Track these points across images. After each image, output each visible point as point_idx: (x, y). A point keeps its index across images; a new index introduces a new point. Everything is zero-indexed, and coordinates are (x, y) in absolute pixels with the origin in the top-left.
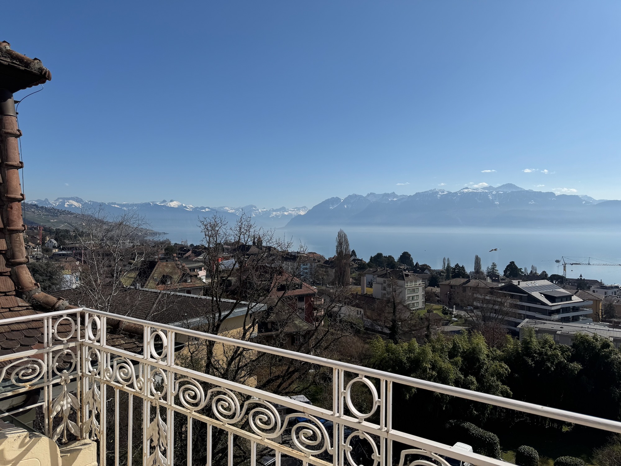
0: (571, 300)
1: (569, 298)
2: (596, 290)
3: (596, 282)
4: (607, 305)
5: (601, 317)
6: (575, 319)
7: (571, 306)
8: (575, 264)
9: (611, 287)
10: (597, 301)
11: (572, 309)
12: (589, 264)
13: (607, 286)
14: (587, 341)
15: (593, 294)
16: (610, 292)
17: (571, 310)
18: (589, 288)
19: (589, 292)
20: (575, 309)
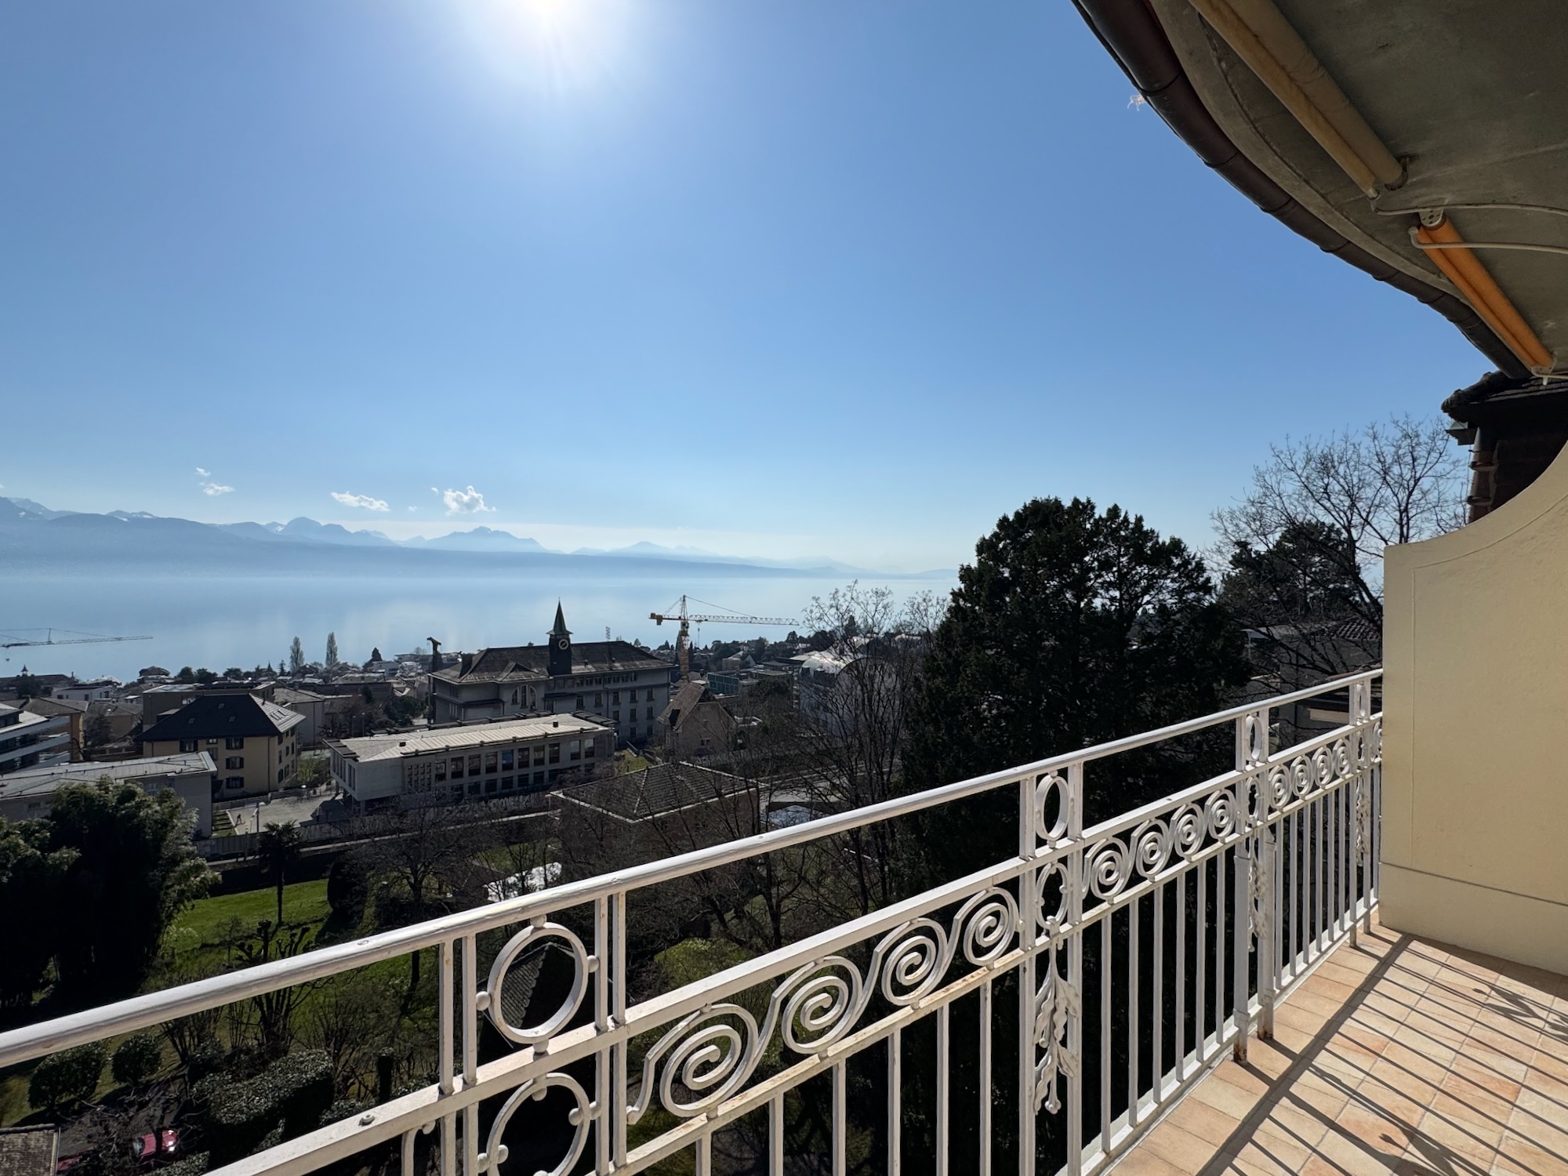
0: (17, 722)
1: (13, 718)
2: (65, 694)
3: (59, 678)
4: (93, 720)
5: (82, 746)
6: (29, 762)
7: (18, 735)
8: (16, 645)
9: (97, 685)
10: (75, 715)
11: (20, 741)
12: (49, 643)
13: (88, 683)
15: (58, 701)
16: (95, 694)
17: (18, 744)
18: (48, 692)
19: (50, 700)
20: (28, 739)
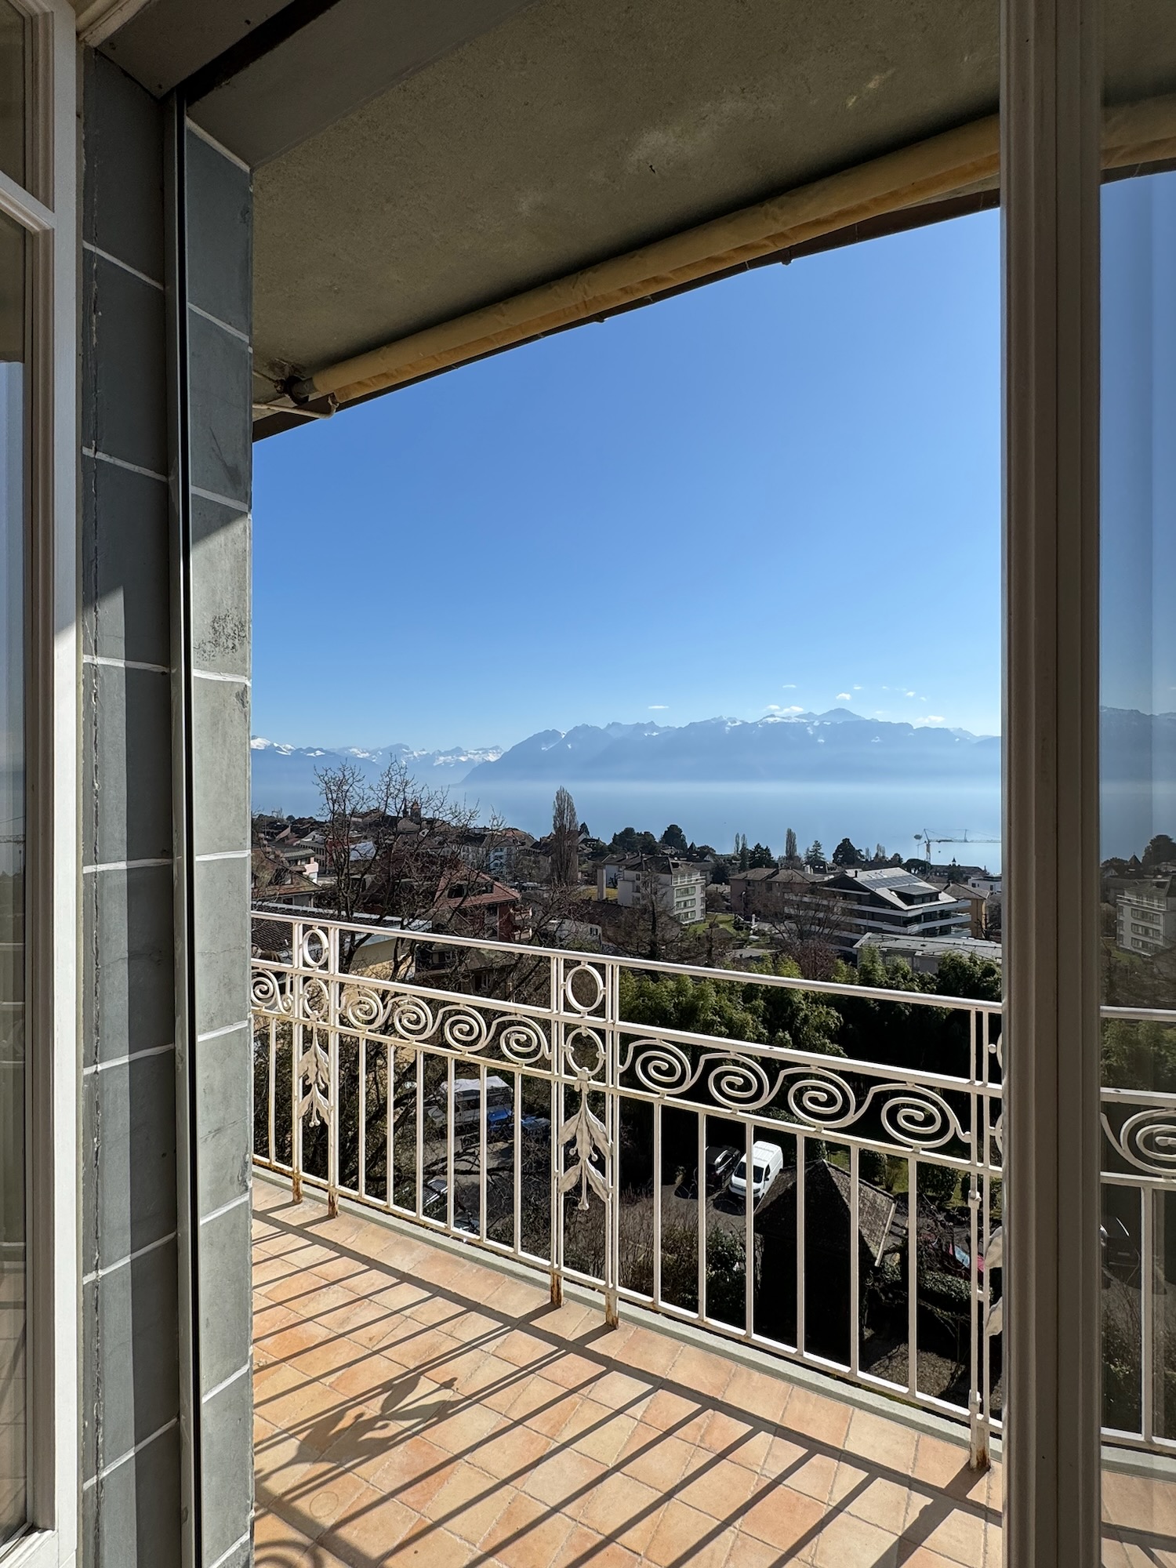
0: (938, 900)
1: (934, 897)
2: (977, 882)
3: (977, 869)
4: (994, 907)
5: (984, 926)
6: (945, 931)
7: (938, 909)
10: (978, 901)
11: (939, 914)
12: (966, 841)
13: (994, 876)
14: (961, 966)
15: (972, 889)
17: (938, 917)
18: (966, 880)
19: (966, 886)
20: (944, 915)
